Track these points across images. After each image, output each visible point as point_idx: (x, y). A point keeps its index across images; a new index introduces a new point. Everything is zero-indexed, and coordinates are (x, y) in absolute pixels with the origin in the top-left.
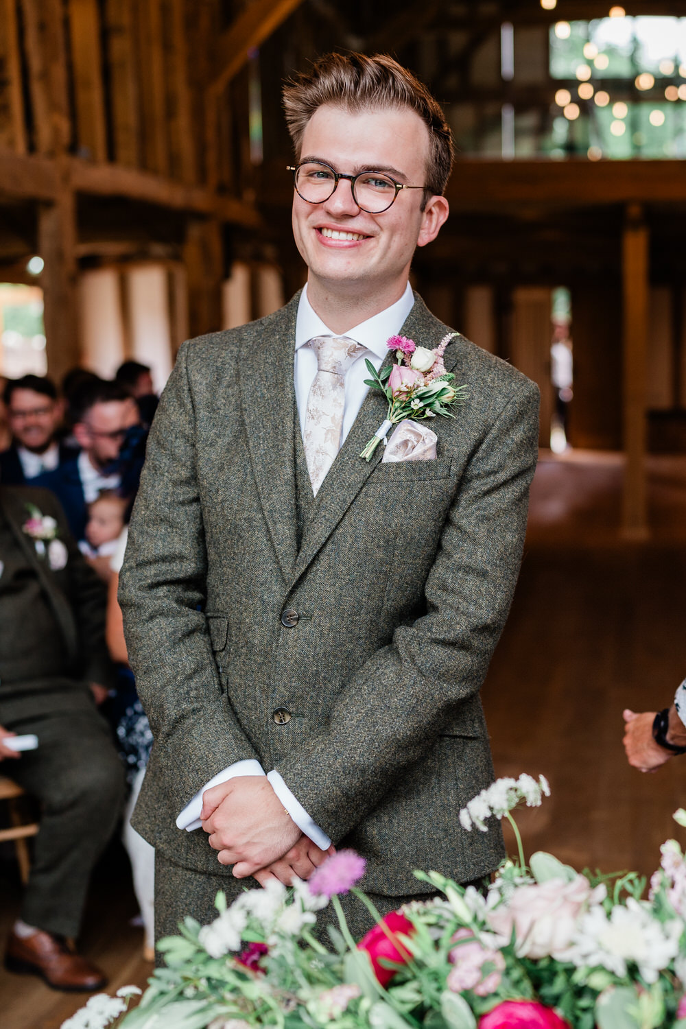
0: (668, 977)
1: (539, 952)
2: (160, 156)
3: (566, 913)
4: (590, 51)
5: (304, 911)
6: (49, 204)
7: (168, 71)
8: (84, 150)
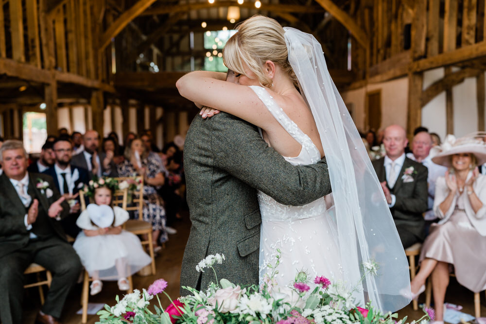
0: (269, 316)
1: (226, 311)
2: (84, 71)
3: (234, 297)
4: (217, 40)
5: (145, 301)
6: (48, 85)
7: (86, 44)
8: (59, 69)
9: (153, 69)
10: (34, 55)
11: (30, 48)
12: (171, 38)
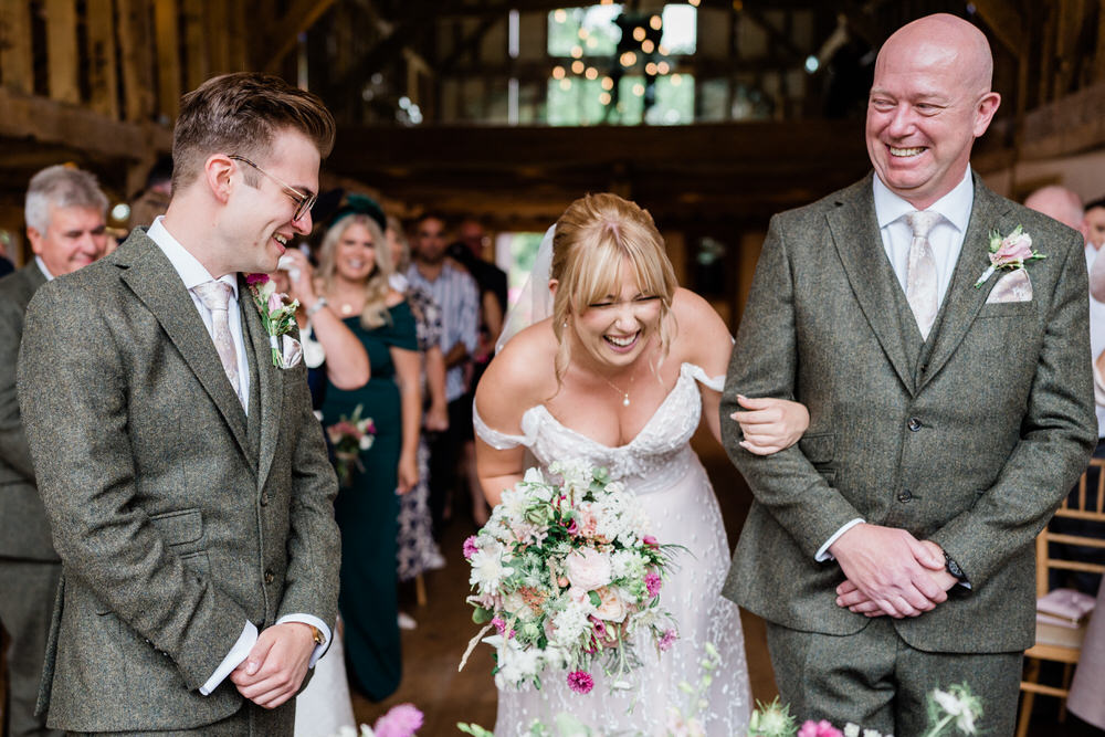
4: (582, 33)
8: (164, 119)
9: (408, 115)
10: (102, 84)
11: (93, 66)
12: (457, 28)
